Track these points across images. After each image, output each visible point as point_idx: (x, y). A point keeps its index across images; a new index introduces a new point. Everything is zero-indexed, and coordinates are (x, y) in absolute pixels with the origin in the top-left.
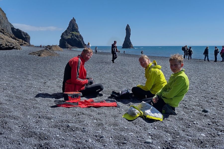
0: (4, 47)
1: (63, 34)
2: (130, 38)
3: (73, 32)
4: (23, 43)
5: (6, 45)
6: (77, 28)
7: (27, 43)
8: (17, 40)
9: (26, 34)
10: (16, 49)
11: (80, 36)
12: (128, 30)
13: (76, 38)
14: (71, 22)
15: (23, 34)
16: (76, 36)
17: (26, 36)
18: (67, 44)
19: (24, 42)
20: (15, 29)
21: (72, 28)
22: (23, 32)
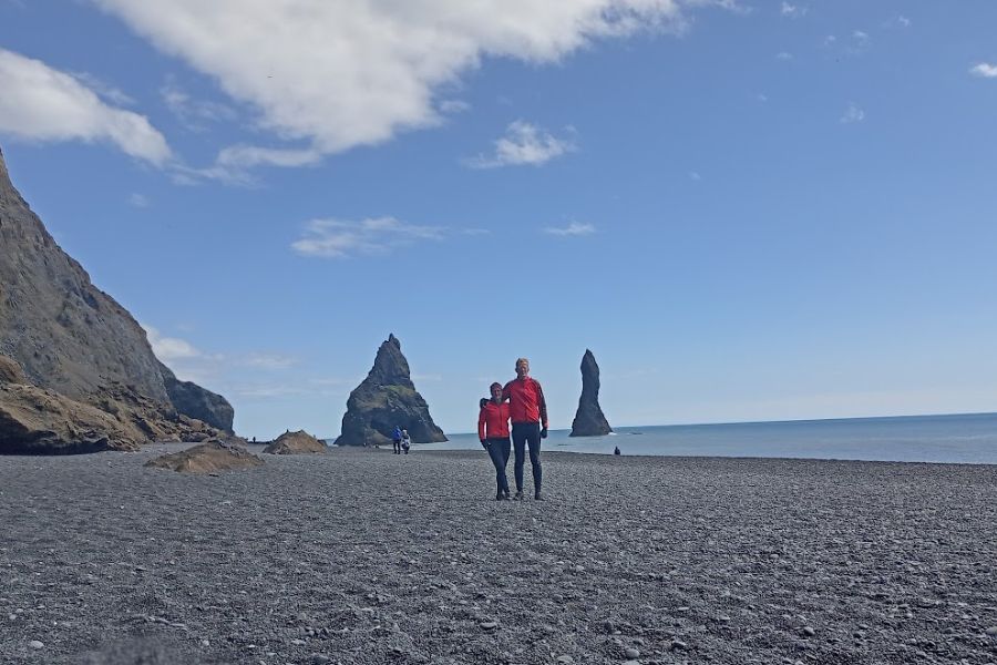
0: (61, 441)
1: (353, 395)
2: (596, 399)
3: (393, 388)
4: (204, 431)
5: (72, 434)
6: (404, 370)
7: (217, 430)
8: (183, 423)
9: (220, 400)
10: (115, 449)
11: (418, 398)
12: (589, 369)
13: (402, 406)
14: (381, 352)
15: (206, 399)
16: (401, 399)
17: (220, 407)
18: (367, 429)
19: (207, 427)
20: (179, 382)
21: (386, 370)
22: (209, 394)
